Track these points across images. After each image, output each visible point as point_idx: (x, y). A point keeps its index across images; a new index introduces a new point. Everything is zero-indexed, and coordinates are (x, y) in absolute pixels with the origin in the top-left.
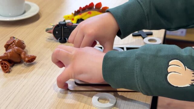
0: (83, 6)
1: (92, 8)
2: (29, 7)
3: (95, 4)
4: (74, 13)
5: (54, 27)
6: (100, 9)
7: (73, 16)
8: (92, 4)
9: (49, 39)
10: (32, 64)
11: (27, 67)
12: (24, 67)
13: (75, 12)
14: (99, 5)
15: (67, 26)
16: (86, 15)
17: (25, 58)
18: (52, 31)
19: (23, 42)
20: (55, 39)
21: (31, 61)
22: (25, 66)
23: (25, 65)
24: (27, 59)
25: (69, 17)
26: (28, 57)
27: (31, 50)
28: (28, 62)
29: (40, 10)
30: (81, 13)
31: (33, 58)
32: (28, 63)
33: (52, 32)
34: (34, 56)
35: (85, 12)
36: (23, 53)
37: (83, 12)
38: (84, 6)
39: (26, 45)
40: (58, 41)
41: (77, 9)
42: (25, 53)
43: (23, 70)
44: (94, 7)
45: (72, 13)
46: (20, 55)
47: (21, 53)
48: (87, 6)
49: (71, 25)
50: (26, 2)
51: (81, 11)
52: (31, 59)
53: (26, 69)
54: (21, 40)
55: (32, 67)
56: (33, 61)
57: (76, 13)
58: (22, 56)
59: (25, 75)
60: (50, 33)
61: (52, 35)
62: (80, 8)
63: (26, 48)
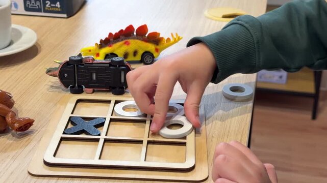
0: (115, 31)
1: (132, 35)
2: (19, 34)
3: (136, 28)
4: (99, 43)
5: (61, 66)
6: (145, 36)
7: (98, 48)
8: (130, 28)
9: (52, 86)
10: (27, 134)
11: (18, 139)
12: (12, 139)
13: (101, 41)
14: (143, 29)
15: (83, 65)
16: (120, 46)
17: (14, 123)
18: (57, 72)
19: (10, 94)
20: (63, 87)
21: (25, 128)
22: (14, 138)
23: (13, 135)
24: (17, 125)
25: (90, 51)
26: (19, 121)
27: (24, 109)
28: (18, 131)
29: (38, 40)
30: (112, 44)
31: (29, 123)
32: (18, 133)
33: (58, 75)
34: (29, 119)
35: (118, 41)
36: (10, 114)
37: (115, 42)
38: (117, 31)
39: (15, 100)
40: (67, 91)
41: (104, 36)
42: (14, 115)
43: (11, 145)
44: (135, 33)
45: (97, 44)
46: (4, 118)
47: (6, 114)
48: (122, 31)
49: (91, 62)
50: (13, 26)
51: (111, 40)
52: (24, 125)
53: (15, 142)
54: (7, 91)
55: (27, 138)
56: (27, 129)
57: (103, 44)
58: (9, 119)
59: (14, 153)
60: (54, 76)
61: (56, 80)
62: (110, 34)
63: (14, 106)
